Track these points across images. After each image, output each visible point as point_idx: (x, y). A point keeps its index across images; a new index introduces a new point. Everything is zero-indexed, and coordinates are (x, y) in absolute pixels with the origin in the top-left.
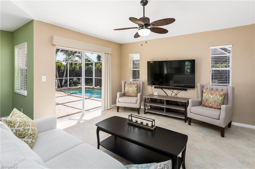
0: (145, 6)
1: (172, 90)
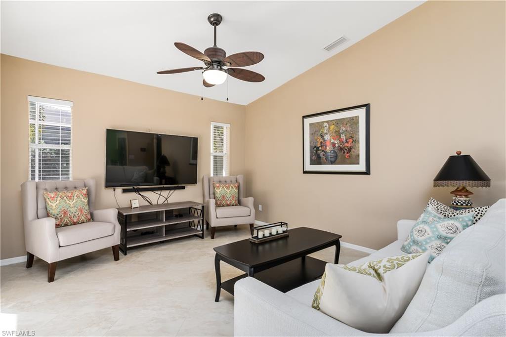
0: (217, 27)
1: (159, 192)
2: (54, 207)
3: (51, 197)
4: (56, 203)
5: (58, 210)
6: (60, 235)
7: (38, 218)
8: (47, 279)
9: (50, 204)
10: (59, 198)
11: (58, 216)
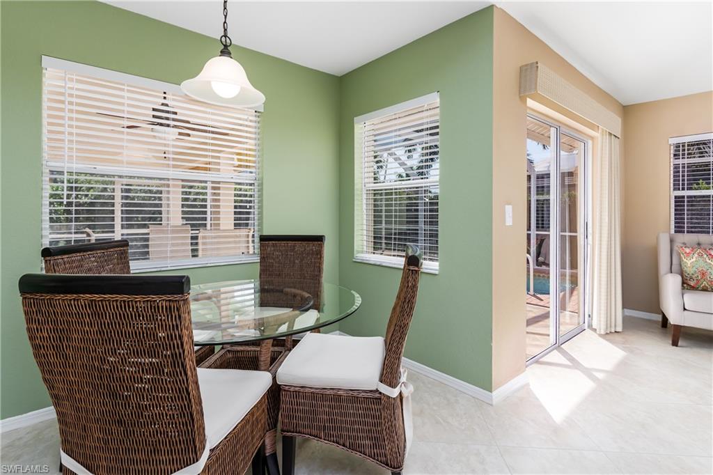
2: (689, 265)
3: (685, 253)
4: (692, 260)
5: (694, 269)
6: (686, 296)
7: (671, 272)
8: (671, 342)
9: (685, 260)
10: (696, 255)
11: (694, 277)
